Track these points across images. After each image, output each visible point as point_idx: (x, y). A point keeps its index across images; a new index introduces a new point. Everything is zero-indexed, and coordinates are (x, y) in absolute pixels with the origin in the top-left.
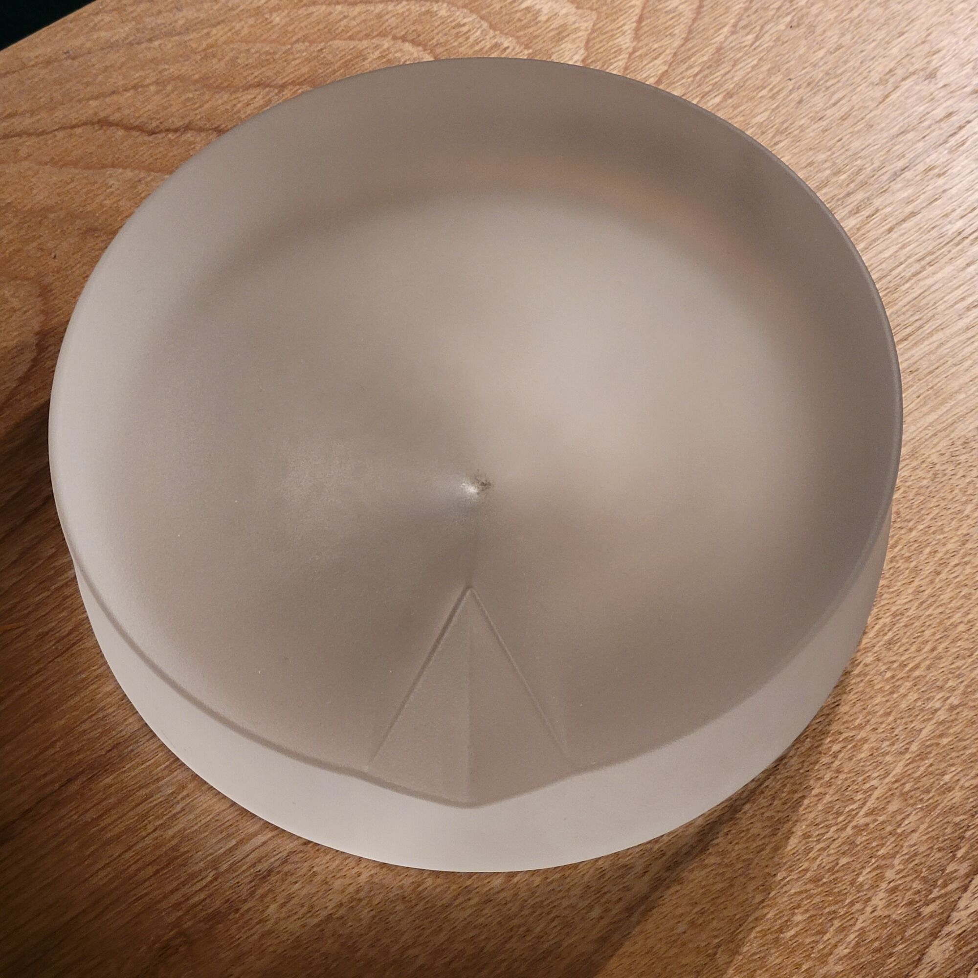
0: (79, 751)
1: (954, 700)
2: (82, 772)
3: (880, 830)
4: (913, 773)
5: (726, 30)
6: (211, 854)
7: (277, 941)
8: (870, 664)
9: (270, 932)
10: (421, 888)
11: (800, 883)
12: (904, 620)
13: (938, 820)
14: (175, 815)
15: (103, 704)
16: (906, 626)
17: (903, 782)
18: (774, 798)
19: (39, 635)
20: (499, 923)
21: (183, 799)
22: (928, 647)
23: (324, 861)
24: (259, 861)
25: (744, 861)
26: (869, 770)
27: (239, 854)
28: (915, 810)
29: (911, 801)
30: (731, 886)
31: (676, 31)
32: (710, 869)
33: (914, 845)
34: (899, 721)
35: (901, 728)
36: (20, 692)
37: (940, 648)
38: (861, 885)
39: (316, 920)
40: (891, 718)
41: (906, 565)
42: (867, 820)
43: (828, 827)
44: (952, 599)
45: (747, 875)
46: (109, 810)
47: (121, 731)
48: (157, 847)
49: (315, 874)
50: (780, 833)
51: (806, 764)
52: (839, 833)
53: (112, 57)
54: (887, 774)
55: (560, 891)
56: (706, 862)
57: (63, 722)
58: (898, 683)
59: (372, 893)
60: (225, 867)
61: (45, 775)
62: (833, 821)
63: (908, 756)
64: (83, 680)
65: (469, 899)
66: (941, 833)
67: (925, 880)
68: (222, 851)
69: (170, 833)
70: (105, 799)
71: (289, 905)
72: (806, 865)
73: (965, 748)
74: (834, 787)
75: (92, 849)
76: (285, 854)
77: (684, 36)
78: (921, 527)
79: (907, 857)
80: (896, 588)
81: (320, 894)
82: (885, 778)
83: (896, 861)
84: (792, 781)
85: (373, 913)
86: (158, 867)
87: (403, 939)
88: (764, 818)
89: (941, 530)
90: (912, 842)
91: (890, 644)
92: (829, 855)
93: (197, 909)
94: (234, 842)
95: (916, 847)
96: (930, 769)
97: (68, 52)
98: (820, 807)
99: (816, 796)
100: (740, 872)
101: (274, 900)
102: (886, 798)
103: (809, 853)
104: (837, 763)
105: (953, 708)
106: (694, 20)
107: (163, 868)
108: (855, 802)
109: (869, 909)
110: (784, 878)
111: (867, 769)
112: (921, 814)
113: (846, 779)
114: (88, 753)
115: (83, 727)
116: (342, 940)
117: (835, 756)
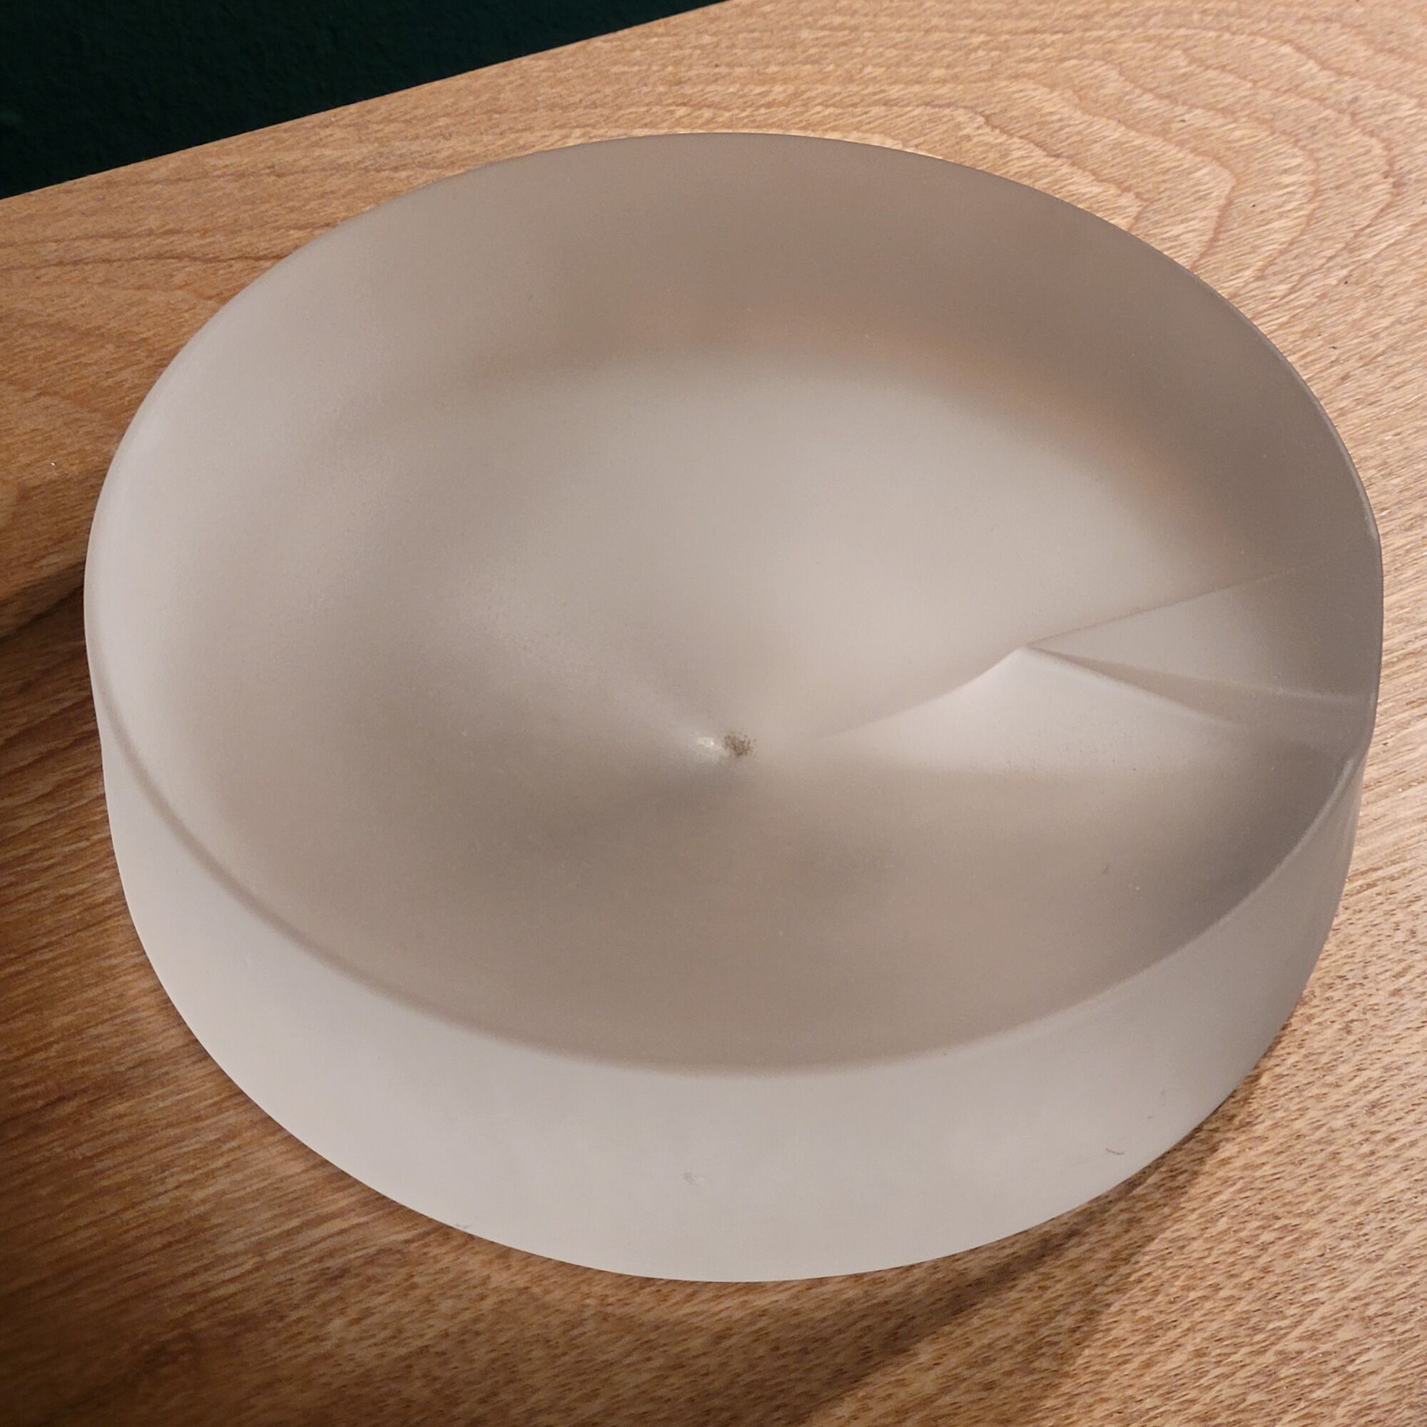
0: (84, 1062)
2: (84, 1091)
3: (1320, 1363)
4: (1384, 1291)
5: (1247, 273)
6: (258, 1233)
7: (335, 1371)
8: (1338, 1130)
9: (327, 1356)
10: (575, 1333)
11: (1180, 1418)
12: (1402, 1078)
13: (1414, 1364)
14: (213, 1171)
15: (135, 1004)
16: (1403, 1086)
17: (1367, 1300)
19: (61, 896)
20: (691, 1400)
21: (232, 1150)
23: (432, 1271)
24: (331, 1254)
25: (1096, 1373)
26: (1316, 1276)
27: (301, 1240)
28: (1381, 1343)
29: (1375, 1331)
30: (1069, 1405)
32: (1040, 1376)
33: (1371, 1393)
34: (1372, 1215)
35: (1374, 1225)
36: (12, 969)
39: (403, 1351)
40: (1360, 1209)
41: (1417, 1003)
42: (1302, 1346)
43: (1238, 1346)
45: (1097, 1394)
46: (113, 1148)
47: (155, 1045)
48: (177, 1210)
49: (414, 1287)
50: (1160, 1343)
51: (1215, 1252)
52: (1253, 1358)
53: (335, 182)
54: (1343, 1286)
55: (797, 1370)
56: (1036, 1364)
57: (69, 1018)
58: (1378, 1163)
59: (499, 1327)
60: (274, 1254)
61: (26, 1086)
62: (1247, 1340)
63: (1379, 1265)
64: (112, 968)
65: (649, 1359)
66: (1417, 1383)
68: (277, 1231)
69: (200, 1194)
70: (111, 1132)
71: (364, 1322)
72: (1192, 1394)
74: (1255, 1291)
75: (76, 1197)
76: (372, 1250)
79: (1358, 1407)
80: (1394, 1032)
81: (416, 1315)
82: (1338, 1290)
83: (1340, 1411)
84: (1191, 1272)
85: (493, 1355)
86: (171, 1239)
87: (534, 1398)
88: (1137, 1318)
90: (1368, 1388)
91: (1374, 1107)
92: (1232, 1386)
93: (219, 1306)
94: (295, 1222)
95: (1374, 1396)
96: (1413, 1290)
97: (273, 167)
98: (1229, 1316)
99: (1225, 1299)
100: (1086, 1388)
101: (342, 1312)
102: (1336, 1320)
103: (1200, 1378)
104: (1265, 1259)
106: (1203, 255)
107: (179, 1242)
108: (1285, 1318)
110: (1156, 1407)
111: (1312, 1274)
112: (1388, 1351)
113: (1276, 1284)
114: (98, 1066)
115: (100, 1029)
116: (438, 1386)
117: (1264, 1248)
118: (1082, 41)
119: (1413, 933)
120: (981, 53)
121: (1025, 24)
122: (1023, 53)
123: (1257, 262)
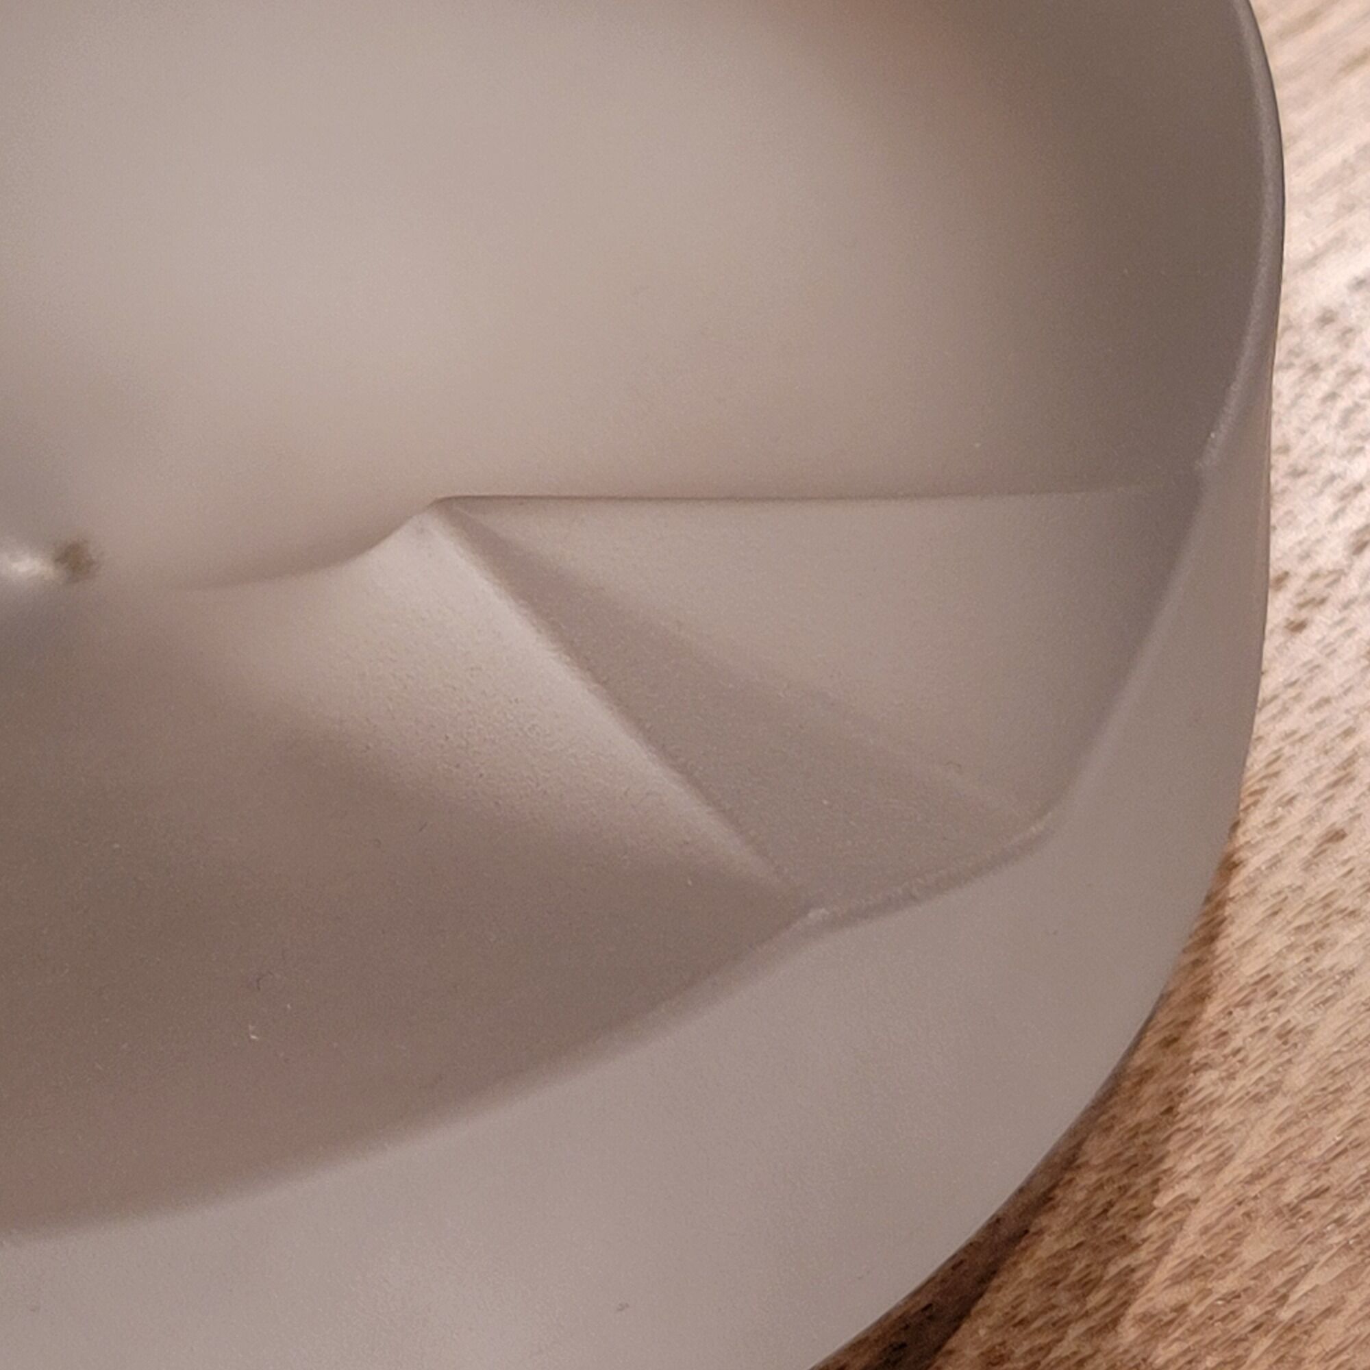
3: (1223, 1320)
4: (1302, 1148)
17: (1274, 1176)
43: (1061, 1325)
52: (1096, 1341)
54: (1224, 1158)
82: (1218, 1170)
90: (1330, 1345)
95: (1344, 1357)
96: (1356, 1133)
102: (1230, 1227)
113: (1100, 1186)
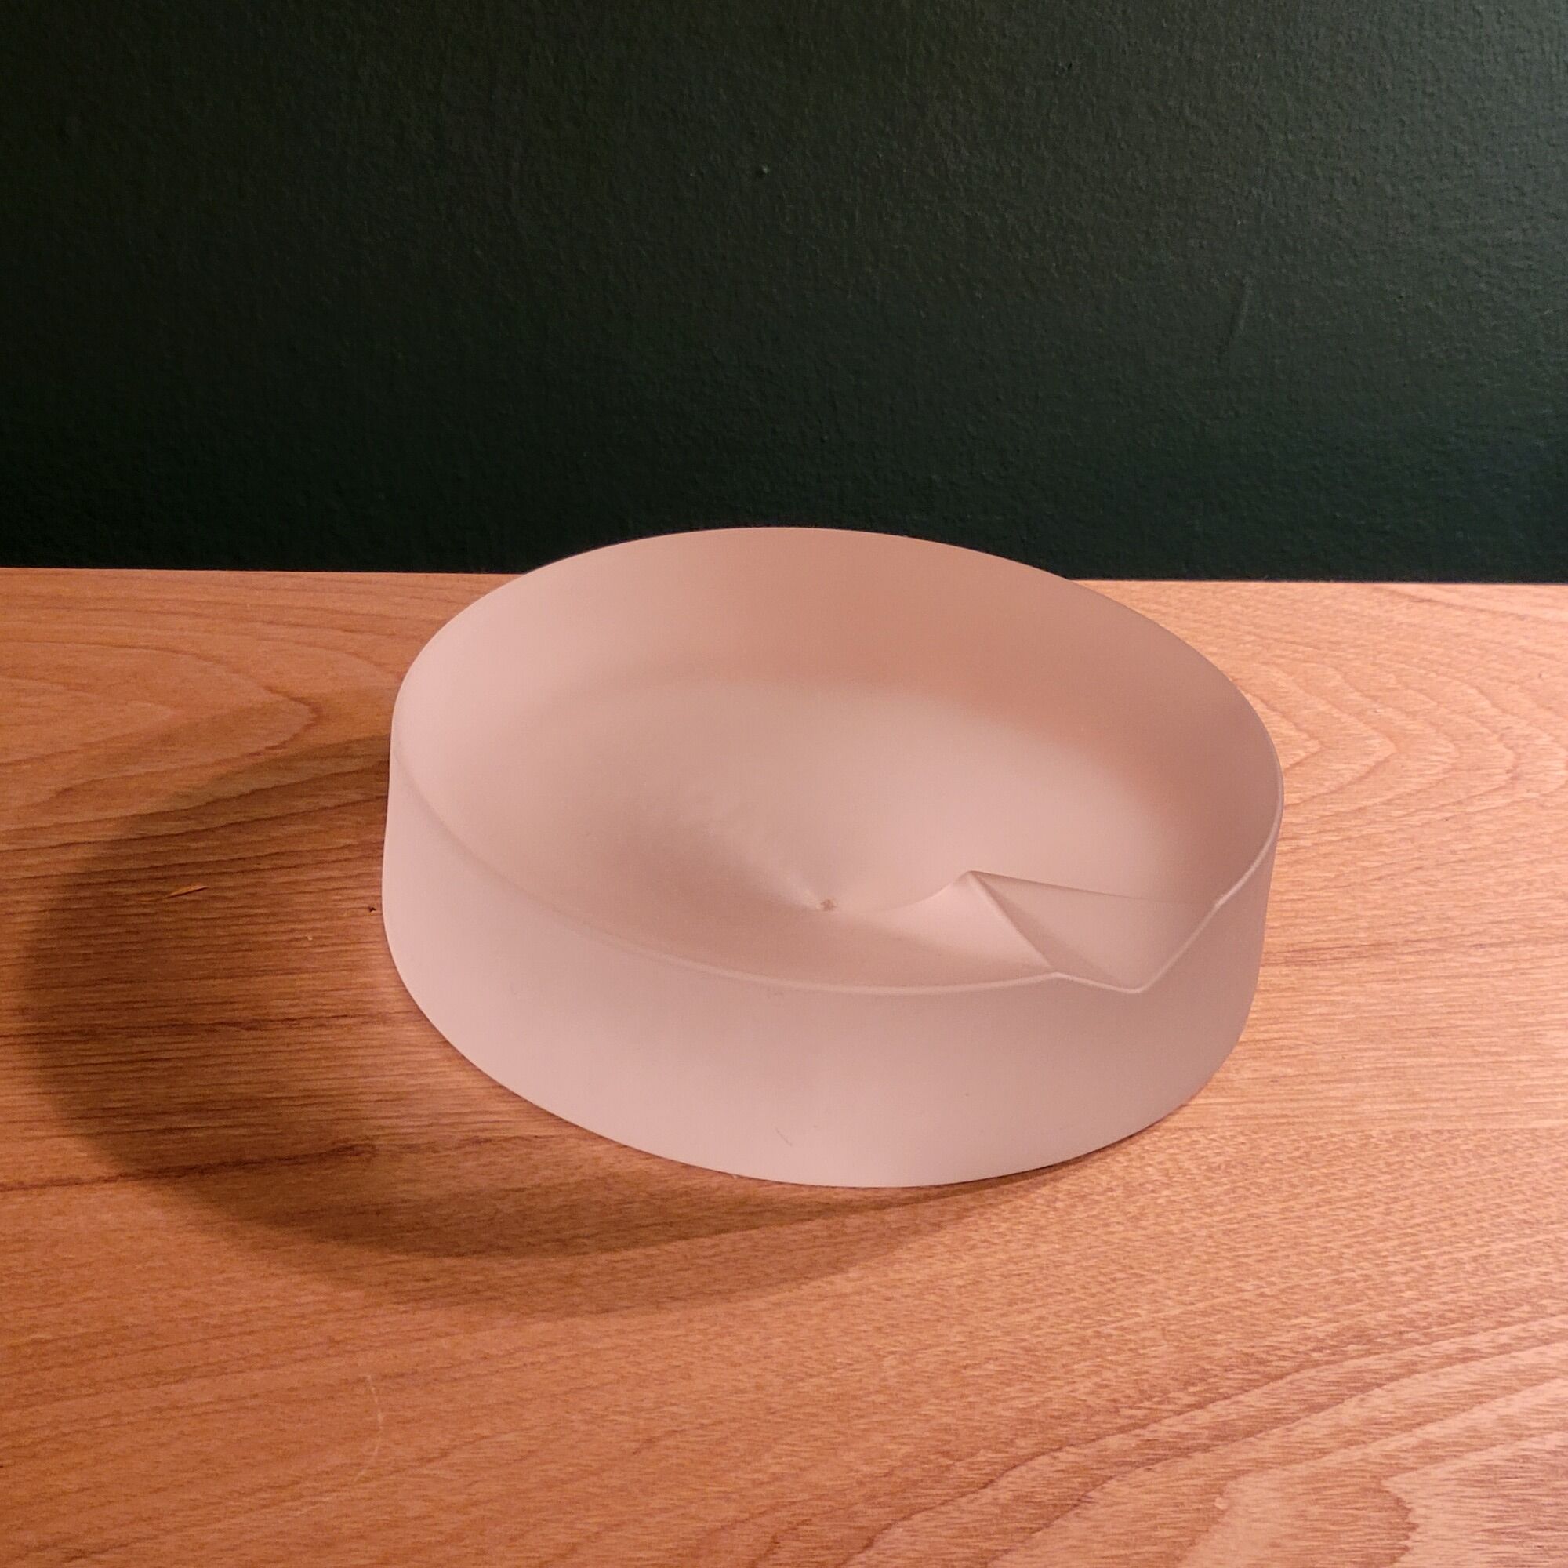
0: (368, 1002)
1: (1267, 1291)
2: (363, 1016)
3: (1121, 1344)
4: (1187, 1320)
5: (1378, 800)
6: (440, 1109)
7: (458, 1185)
8: (1199, 1237)
9: (456, 1177)
10: (624, 1206)
12: (1258, 1222)
13: (1187, 1360)
14: (426, 1073)
16: (1256, 1226)
17: (1171, 1322)
18: (1028, 1282)
22: (1269, 1248)
24: (482, 1130)
28: (1169, 1344)
29: (1169, 1338)
30: (938, 1321)
31: (1327, 784)
33: (1150, 1366)
34: (1199, 1283)
35: (1197, 1288)
37: (1281, 1254)
38: (1073, 1370)
39: (508, 1187)
40: (1192, 1278)
42: (1113, 1332)
44: (1319, 1227)
49: (530, 1159)
50: (1017, 1307)
58: (1218, 1259)
59: (576, 1191)
60: (448, 1121)
61: (326, 1004)
62: (1078, 1320)
63: (1190, 1308)
66: (1183, 1369)
67: (1142, 1392)
69: (413, 1082)
71: (488, 1168)
73: (1254, 1325)
75: (333, 1064)
77: (1333, 789)
78: (1325, 1171)
79: (1136, 1371)
81: (525, 1172)
83: (1121, 1369)
85: (565, 1203)
86: (383, 1098)
89: (1344, 1180)
91: (1231, 1231)
92: (1055, 1340)
94: (469, 1110)
98: (1072, 1306)
101: (476, 1159)
103: (1035, 1330)
105: (1262, 1295)
106: (1351, 783)
107: (389, 1100)
108: (1111, 1317)
109: (1068, 1388)
111: (1141, 1301)
112: (1172, 1349)
115: (386, 990)
116: (521, 1208)
117: (1114, 1280)
118: (1325, 655)
119: (1307, 1154)
120: (1248, 646)
121: (1289, 637)
122: (1278, 652)
123: (1390, 795)
